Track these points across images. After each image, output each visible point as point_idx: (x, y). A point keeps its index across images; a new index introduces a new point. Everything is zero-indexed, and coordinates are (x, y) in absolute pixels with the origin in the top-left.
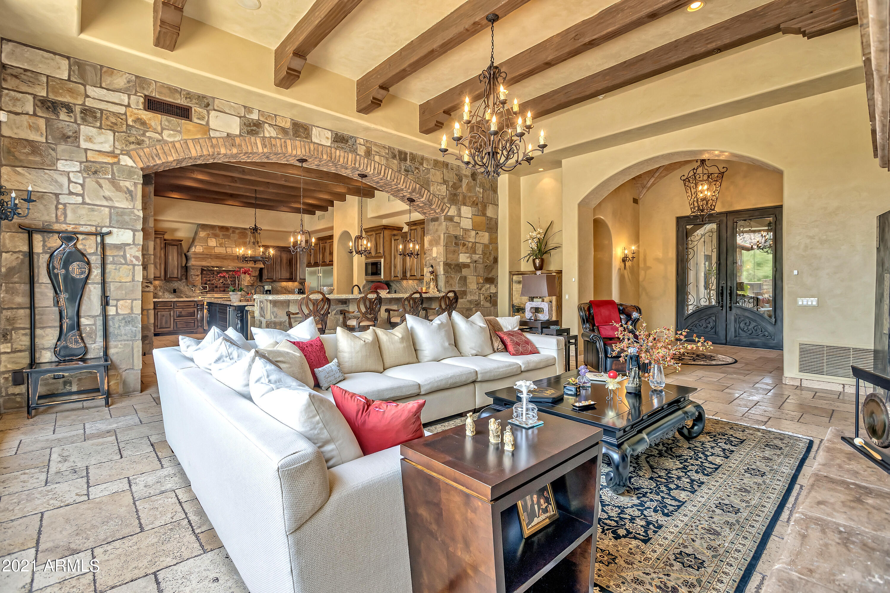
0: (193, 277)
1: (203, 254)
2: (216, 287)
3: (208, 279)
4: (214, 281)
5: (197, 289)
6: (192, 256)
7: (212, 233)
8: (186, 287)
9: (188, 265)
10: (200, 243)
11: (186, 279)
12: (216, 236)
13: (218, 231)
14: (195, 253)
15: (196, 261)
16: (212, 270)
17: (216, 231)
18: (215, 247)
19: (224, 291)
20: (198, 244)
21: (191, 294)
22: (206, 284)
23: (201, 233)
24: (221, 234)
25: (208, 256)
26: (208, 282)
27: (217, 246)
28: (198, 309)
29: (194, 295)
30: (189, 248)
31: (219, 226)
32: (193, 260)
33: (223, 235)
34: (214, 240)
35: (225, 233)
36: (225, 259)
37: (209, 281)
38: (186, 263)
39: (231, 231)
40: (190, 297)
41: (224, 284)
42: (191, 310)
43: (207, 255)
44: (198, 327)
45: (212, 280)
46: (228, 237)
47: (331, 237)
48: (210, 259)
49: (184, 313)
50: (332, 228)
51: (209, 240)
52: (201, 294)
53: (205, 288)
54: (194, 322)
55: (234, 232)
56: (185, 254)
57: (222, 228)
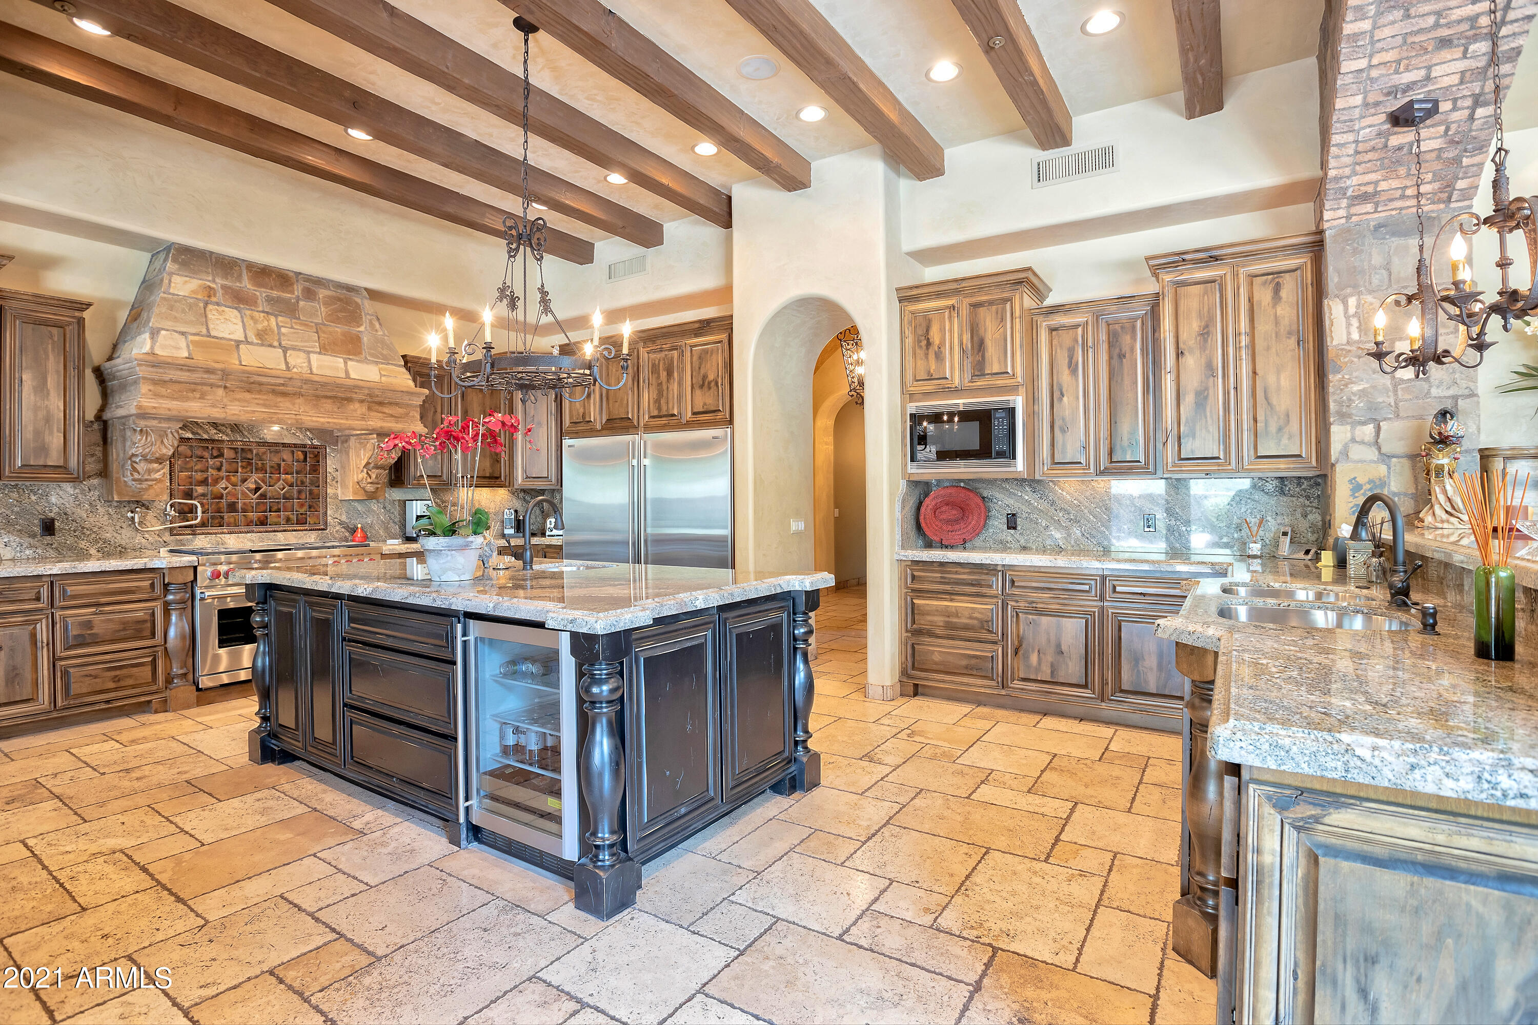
0: (142, 467)
1: (191, 369)
2: (232, 507)
3: (199, 476)
4: (223, 484)
5: (151, 515)
6: (141, 372)
7: (224, 287)
8: (101, 510)
9: (107, 415)
10: (175, 319)
11: (104, 473)
12: (239, 299)
13: (246, 284)
14: (154, 362)
15: (157, 395)
16: (213, 441)
17: (239, 278)
18: (238, 343)
19: (263, 522)
20: (167, 324)
21: (126, 536)
22: (189, 495)
23: (176, 279)
24: (261, 294)
25: (213, 379)
26: (200, 490)
27: (248, 343)
28: (167, 604)
29: (139, 539)
30: (115, 347)
31: (250, 266)
32: (144, 388)
33: (269, 300)
34: (233, 314)
35: (275, 293)
36: (284, 394)
37: (204, 482)
38: (102, 409)
39: (298, 290)
40: (122, 552)
41: (263, 496)
42: (138, 611)
43: (209, 371)
44: (169, 680)
45: (216, 481)
46: (290, 310)
47: (725, 324)
48: (220, 392)
49: (101, 625)
50: (725, 293)
51: (213, 313)
52: (167, 537)
53: (186, 512)
54: (154, 663)
55: (309, 294)
56: (98, 372)
57: (262, 273)
